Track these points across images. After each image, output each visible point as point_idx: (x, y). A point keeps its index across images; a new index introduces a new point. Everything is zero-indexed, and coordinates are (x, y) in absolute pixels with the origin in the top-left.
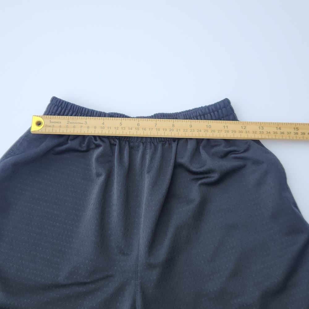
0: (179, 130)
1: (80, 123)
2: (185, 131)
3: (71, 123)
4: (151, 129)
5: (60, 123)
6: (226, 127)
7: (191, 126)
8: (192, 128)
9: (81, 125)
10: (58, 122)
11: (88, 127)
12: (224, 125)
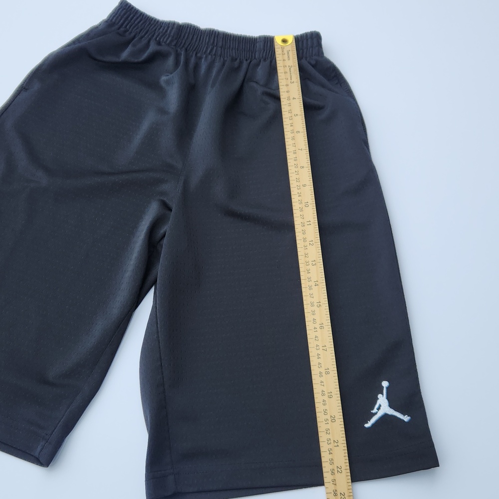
0: (297, 173)
1: (291, 77)
2: (297, 180)
3: (290, 69)
4: (294, 145)
5: (289, 59)
6: (308, 223)
7: (304, 186)
8: (301, 187)
9: (289, 79)
10: (289, 57)
11: (287, 85)
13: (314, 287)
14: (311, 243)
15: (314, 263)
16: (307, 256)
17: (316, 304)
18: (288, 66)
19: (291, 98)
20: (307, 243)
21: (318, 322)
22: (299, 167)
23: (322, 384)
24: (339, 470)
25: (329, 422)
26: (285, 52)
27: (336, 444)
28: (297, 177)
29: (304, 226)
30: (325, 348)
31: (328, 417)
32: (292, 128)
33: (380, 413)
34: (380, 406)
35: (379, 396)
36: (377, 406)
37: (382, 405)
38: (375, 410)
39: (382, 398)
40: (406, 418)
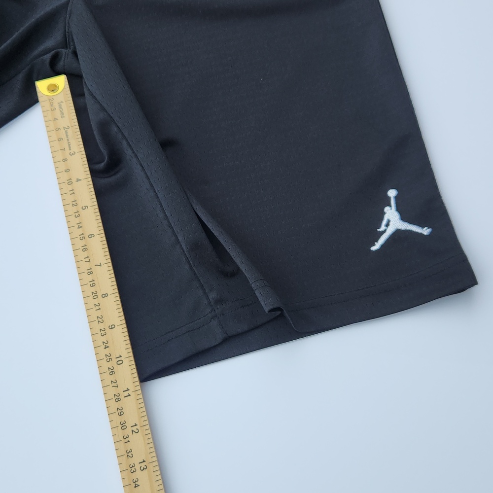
0: (97, 308)
1: (69, 145)
2: (100, 320)
3: (66, 132)
4: (87, 260)
5: (63, 117)
6: (126, 394)
7: (112, 327)
8: (108, 330)
9: (67, 148)
10: (62, 113)
11: (65, 160)
12: (132, 389)
14: (134, 429)
15: (143, 465)
16: (130, 454)
18: (62, 129)
19: (74, 180)
20: (128, 431)
22: (100, 296)
26: (56, 106)
28: (99, 313)
32: (80, 231)
33: (390, 231)
34: (389, 221)
35: (387, 209)
36: (384, 222)
37: (391, 220)
38: (383, 228)
39: (390, 211)
40: (426, 231)
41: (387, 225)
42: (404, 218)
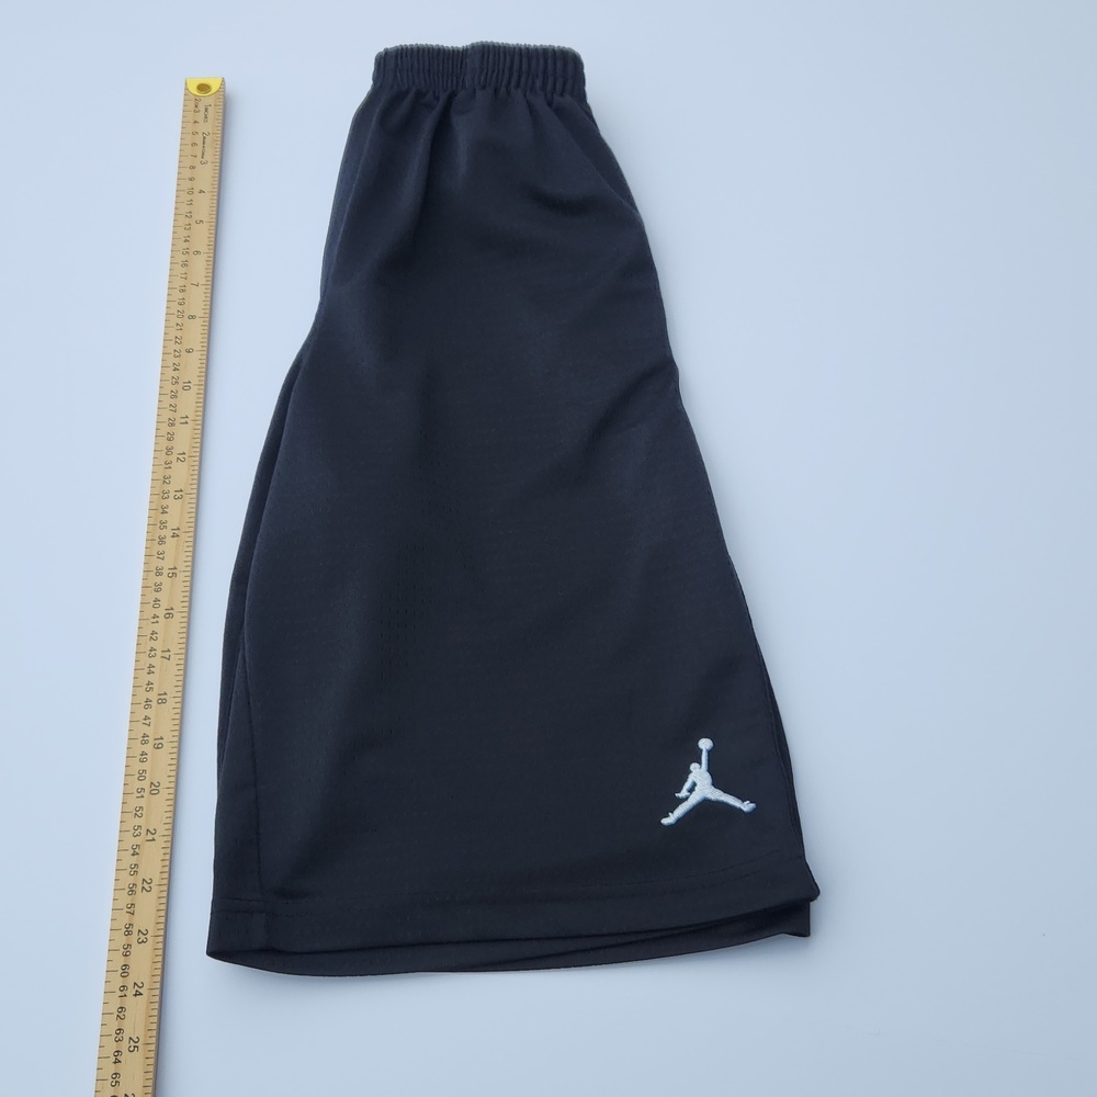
0: (179, 328)
1: (203, 153)
2: (178, 341)
3: (204, 138)
4: (184, 276)
5: (205, 121)
6: (184, 420)
8: (184, 353)
9: (199, 155)
10: (206, 117)
11: (192, 167)
12: (191, 417)
13: (169, 540)
14: (181, 457)
15: (179, 494)
16: (167, 480)
17: (165, 572)
18: (200, 134)
19: (196, 191)
20: (173, 458)
21: (164, 605)
22: (186, 317)
23: (147, 722)
24: (146, 886)
25: (146, 794)
26: (202, 108)
27: (150, 837)
28: (179, 334)
29: (173, 425)
30: (166, 655)
31: (146, 784)
32: (186, 245)
33: (694, 799)
34: (694, 785)
35: (694, 767)
36: (687, 785)
37: (698, 783)
38: (683, 793)
39: (698, 770)
40: (747, 806)
41: (691, 790)
42: (716, 784)
